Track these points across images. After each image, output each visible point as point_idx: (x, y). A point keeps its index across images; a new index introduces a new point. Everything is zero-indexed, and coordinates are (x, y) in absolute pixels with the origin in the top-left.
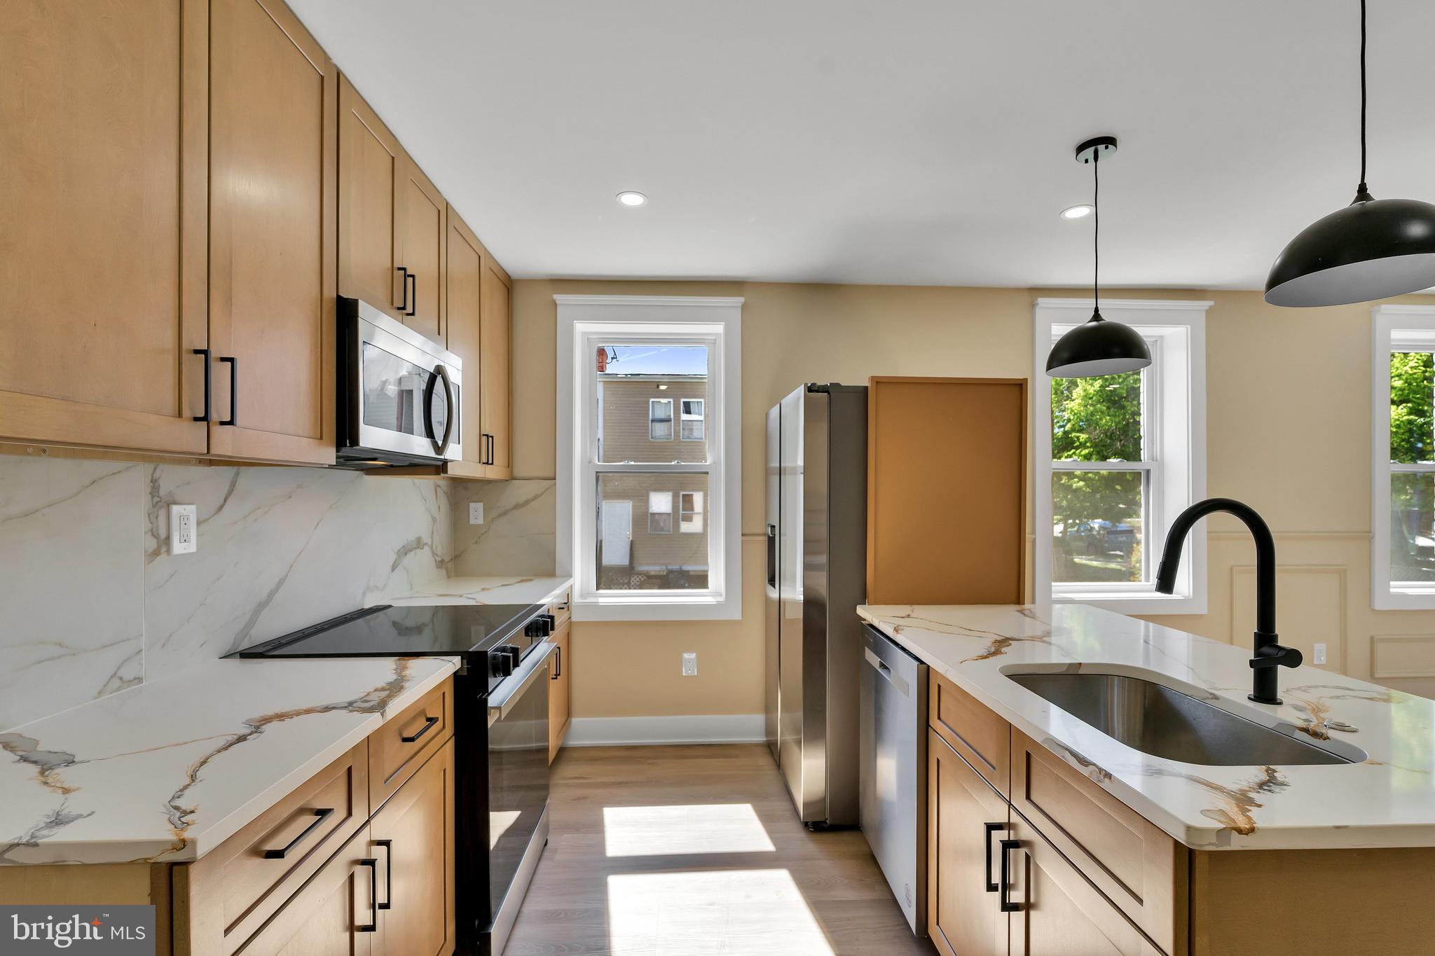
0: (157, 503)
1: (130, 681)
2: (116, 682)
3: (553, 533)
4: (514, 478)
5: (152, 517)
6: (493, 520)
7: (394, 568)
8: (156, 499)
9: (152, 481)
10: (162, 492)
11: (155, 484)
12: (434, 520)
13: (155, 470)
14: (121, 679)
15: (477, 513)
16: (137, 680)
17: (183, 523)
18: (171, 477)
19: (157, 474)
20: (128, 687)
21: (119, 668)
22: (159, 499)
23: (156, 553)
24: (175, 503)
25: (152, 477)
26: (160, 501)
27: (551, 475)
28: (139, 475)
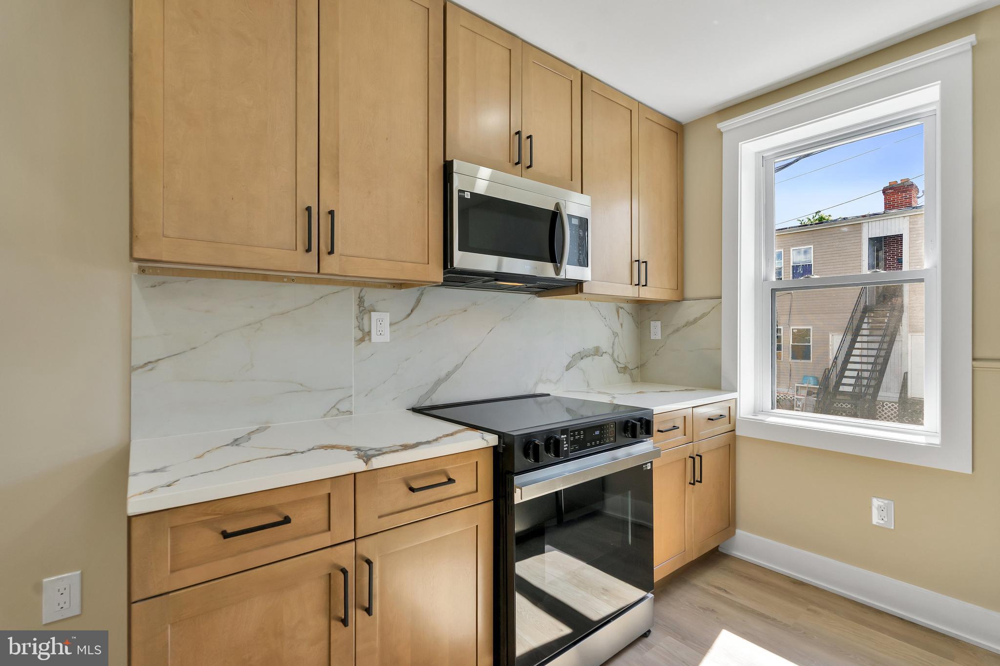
0: (363, 310)
1: (343, 412)
2: (335, 412)
3: (719, 349)
4: (684, 300)
5: (359, 318)
6: (668, 336)
7: (568, 367)
8: (362, 308)
9: (359, 298)
10: (366, 304)
11: (361, 301)
12: (615, 334)
13: (361, 291)
14: (338, 410)
15: (656, 330)
16: (349, 412)
17: (379, 323)
18: (371, 296)
19: (363, 294)
20: (343, 415)
21: (337, 403)
22: (364, 308)
23: (362, 340)
24: (375, 311)
25: (359, 295)
26: (365, 310)
27: (716, 294)
28: (352, 293)
